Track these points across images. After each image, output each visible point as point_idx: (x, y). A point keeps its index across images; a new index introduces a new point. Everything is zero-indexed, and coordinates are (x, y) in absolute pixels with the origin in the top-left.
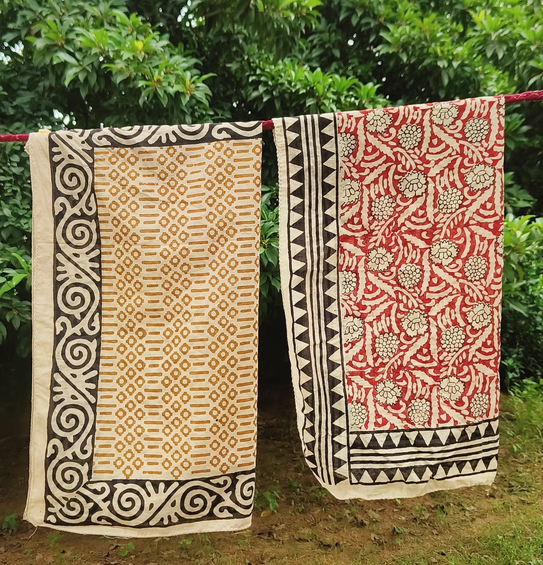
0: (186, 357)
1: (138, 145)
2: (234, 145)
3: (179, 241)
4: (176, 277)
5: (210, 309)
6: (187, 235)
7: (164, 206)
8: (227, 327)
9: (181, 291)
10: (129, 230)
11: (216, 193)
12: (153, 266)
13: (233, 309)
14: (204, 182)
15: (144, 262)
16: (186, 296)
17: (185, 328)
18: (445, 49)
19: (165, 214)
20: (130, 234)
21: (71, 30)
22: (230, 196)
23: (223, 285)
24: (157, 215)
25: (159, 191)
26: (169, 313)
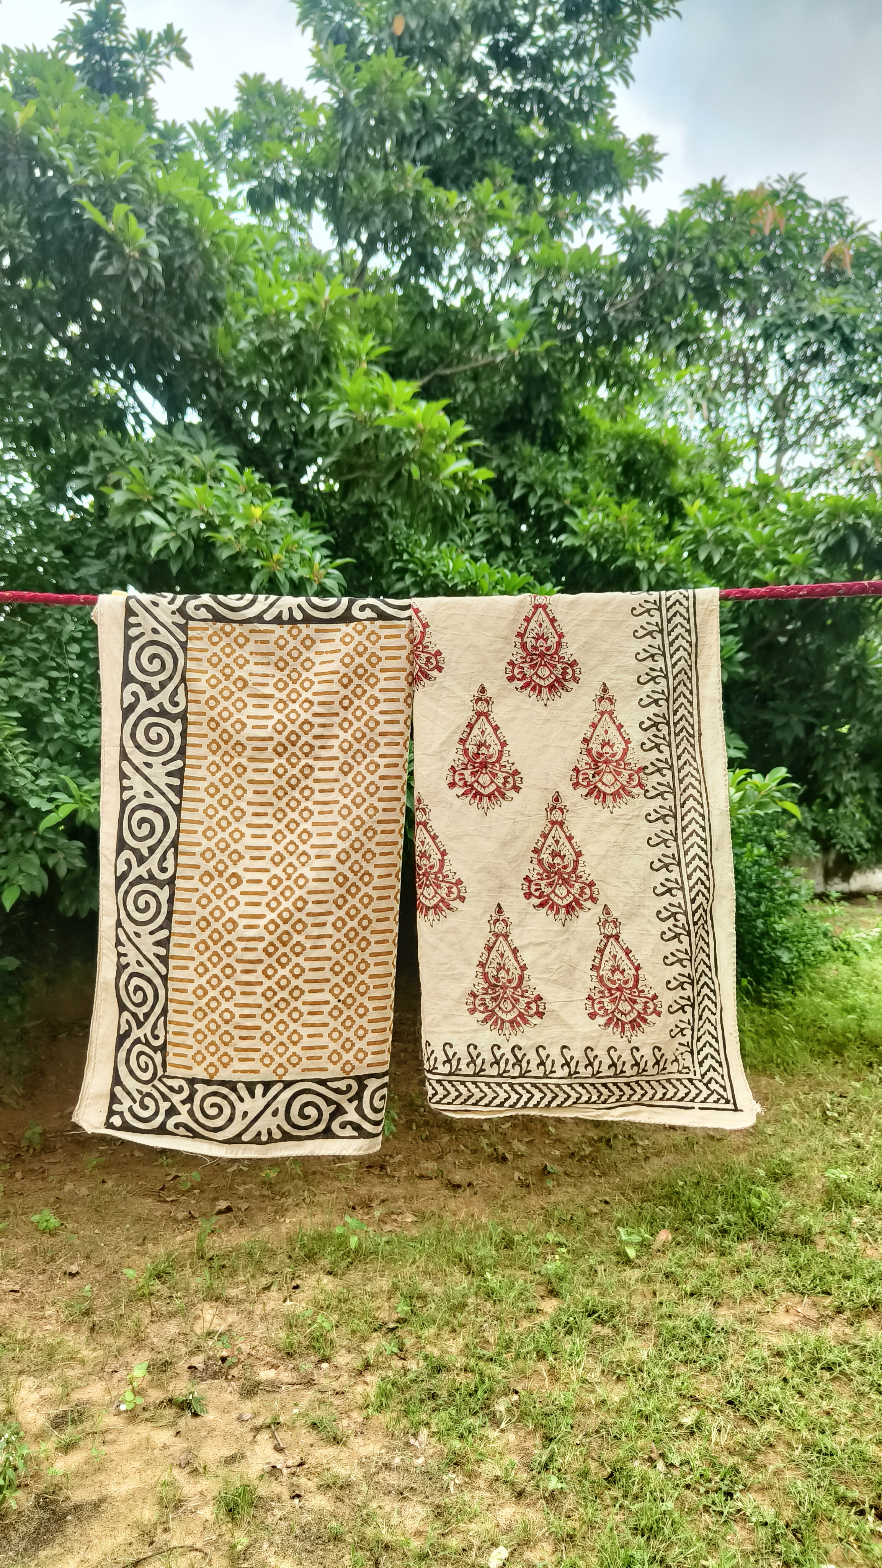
0: (302, 915)
1: (249, 621)
2: (381, 627)
3: (300, 754)
4: (293, 804)
5: (339, 849)
6: (312, 747)
7: (281, 706)
8: (360, 874)
9: (298, 825)
10: (231, 736)
11: (353, 692)
12: (262, 788)
13: (369, 850)
14: (338, 676)
15: (251, 782)
16: (305, 831)
17: (301, 876)
18: (647, 546)
19: (282, 717)
20: (232, 742)
21: (163, 482)
22: (372, 696)
23: (358, 817)
24: (271, 717)
25: (275, 685)
26: (278, 853)
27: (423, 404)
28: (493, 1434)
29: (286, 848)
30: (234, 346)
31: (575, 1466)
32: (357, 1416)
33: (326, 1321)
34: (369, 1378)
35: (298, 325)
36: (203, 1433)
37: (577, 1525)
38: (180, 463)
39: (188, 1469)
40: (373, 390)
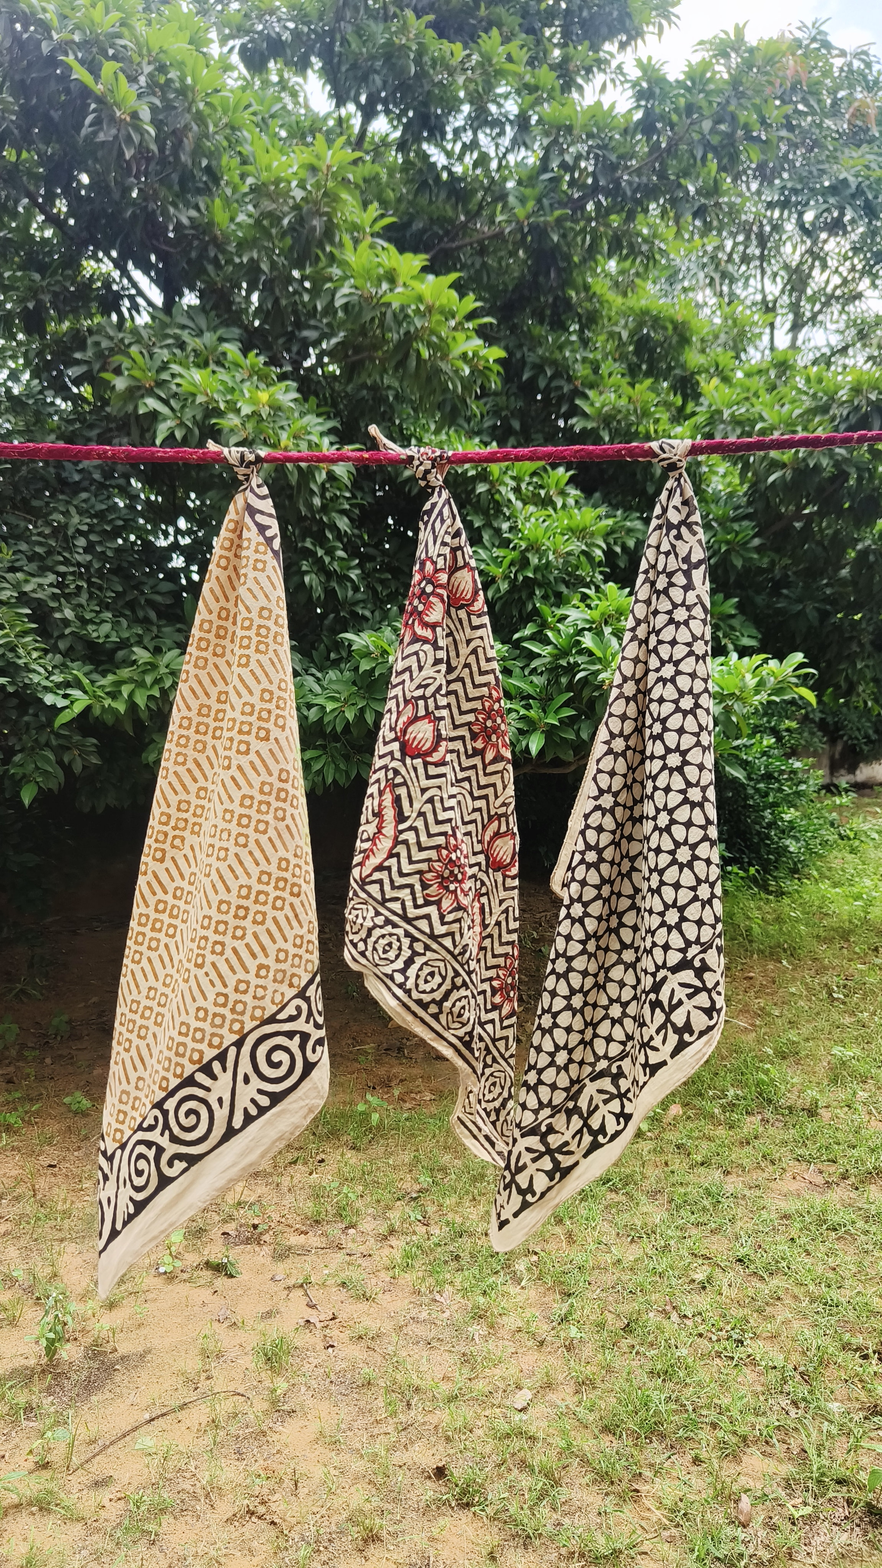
27: (431, 277)
28: (513, 1290)
30: (232, 220)
31: (593, 1317)
32: (385, 1276)
33: (352, 1192)
34: (393, 1241)
35: (299, 194)
36: (239, 1292)
37: (595, 1369)
38: (182, 345)
39: (226, 1324)
40: (379, 265)
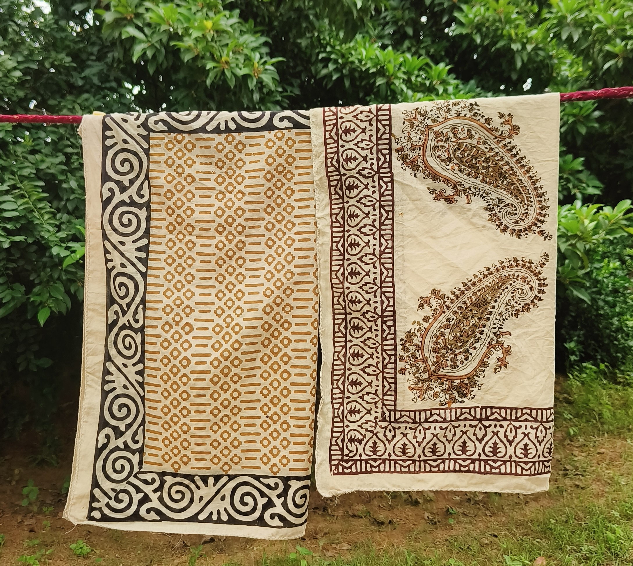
0: (238, 354)
1: (195, 131)
2: (296, 134)
3: (235, 233)
4: (230, 270)
5: (264, 304)
6: (244, 227)
7: (220, 196)
8: (281, 322)
9: (234, 286)
10: (183, 220)
11: (275, 185)
12: (207, 258)
13: (288, 304)
14: (263, 173)
15: (199, 254)
16: (240, 290)
17: (237, 324)
18: (520, 32)
19: (221, 204)
20: (185, 224)
22: (289, 188)
23: (279, 280)
24: (213, 205)
25: (216, 180)
26: (220, 307)
29: (226, 304)
